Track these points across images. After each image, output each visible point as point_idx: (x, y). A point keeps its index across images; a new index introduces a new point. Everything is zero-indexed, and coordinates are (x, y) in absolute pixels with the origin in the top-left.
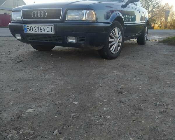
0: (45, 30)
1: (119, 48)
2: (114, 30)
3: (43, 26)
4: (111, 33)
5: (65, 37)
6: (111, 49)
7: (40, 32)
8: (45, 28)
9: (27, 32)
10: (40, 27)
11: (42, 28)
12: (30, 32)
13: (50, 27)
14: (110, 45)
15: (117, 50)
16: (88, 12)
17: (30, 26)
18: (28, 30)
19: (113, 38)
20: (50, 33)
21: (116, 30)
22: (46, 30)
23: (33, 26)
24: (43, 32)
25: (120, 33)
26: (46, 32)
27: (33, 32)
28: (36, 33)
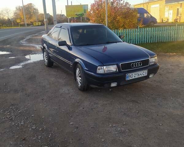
7: (138, 77)
8: (142, 73)
9: (129, 79)
13: (145, 71)
18: (129, 77)
20: (145, 75)
23: (133, 74)
24: (140, 76)
26: (142, 76)
27: (133, 78)
28: (135, 78)
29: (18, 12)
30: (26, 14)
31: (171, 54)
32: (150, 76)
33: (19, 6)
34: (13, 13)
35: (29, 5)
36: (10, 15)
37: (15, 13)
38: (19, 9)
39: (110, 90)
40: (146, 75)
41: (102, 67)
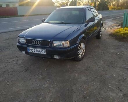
1: (84, 53)
2: (80, 45)
4: (79, 48)
5: (52, 55)
6: (79, 56)
10: (37, 50)
11: (39, 51)
12: (31, 52)
14: (78, 54)
15: (83, 55)
16: (65, 42)
17: (31, 49)
19: (79, 50)
21: (81, 44)
22: (41, 52)
23: (33, 49)
24: (39, 53)
25: (84, 45)
26: (41, 53)
28: (35, 52)
40: (45, 54)
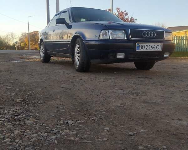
0: (155, 48)
3: (154, 45)
7: (151, 50)
8: (155, 47)
9: (139, 50)
10: (151, 45)
11: (153, 47)
12: (142, 50)
13: (159, 45)
17: (142, 45)
18: (140, 48)
20: (159, 50)
23: (145, 45)
24: (153, 50)
26: (156, 50)
27: (145, 50)
28: (147, 50)
29: (24, 38)
30: (31, 41)
31: (182, 58)
32: (165, 56)
33: (25, 32)
34: (18, 38)
35: (35, 32)
36: (15, 40)
37: (21, 39)
38: (24, 35)
39: (115, 72)
40: (161, 50)
41: (107, 32)
